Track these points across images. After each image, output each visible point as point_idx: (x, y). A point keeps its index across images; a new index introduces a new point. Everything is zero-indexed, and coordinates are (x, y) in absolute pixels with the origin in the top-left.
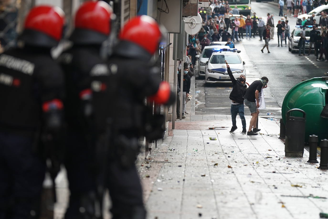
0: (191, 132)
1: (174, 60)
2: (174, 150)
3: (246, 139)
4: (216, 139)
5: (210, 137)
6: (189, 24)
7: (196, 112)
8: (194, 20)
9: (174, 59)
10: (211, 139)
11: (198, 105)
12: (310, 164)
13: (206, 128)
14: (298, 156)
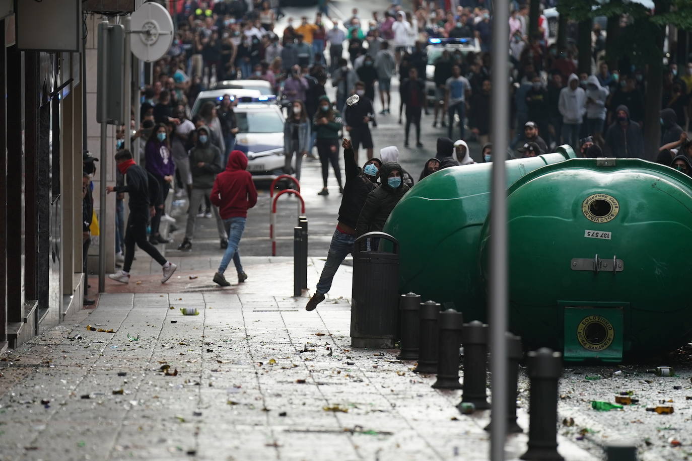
0: (143, 299)
1: (100, 125)
2: (80, 338)
3: (274, 311)
4: (198, 311)
5: (182, 309)
6: (141, 35)
7: (169, 250)
8: (153, 26)
9: (99, 120)
10: (185, 313)
11: (175, 236)
12: (400, 363)
13: (182, 289)
14: (381, 347)
